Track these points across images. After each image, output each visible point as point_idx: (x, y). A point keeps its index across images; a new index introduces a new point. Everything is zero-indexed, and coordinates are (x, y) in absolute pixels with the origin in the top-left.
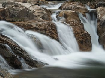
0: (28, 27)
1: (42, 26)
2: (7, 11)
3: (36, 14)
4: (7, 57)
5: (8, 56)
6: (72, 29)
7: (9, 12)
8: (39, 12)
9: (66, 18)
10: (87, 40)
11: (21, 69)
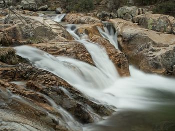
0: (53, 51)
1: (70, 48)
2: (18, 29)
3: (55, 31)
4: (69, 109)
5: (71, 106)
6: (104, 49)
7: (22, 30)
8: (57, 29)
9: (88, 35)
10: (124, 62)
11: (91, 122)
